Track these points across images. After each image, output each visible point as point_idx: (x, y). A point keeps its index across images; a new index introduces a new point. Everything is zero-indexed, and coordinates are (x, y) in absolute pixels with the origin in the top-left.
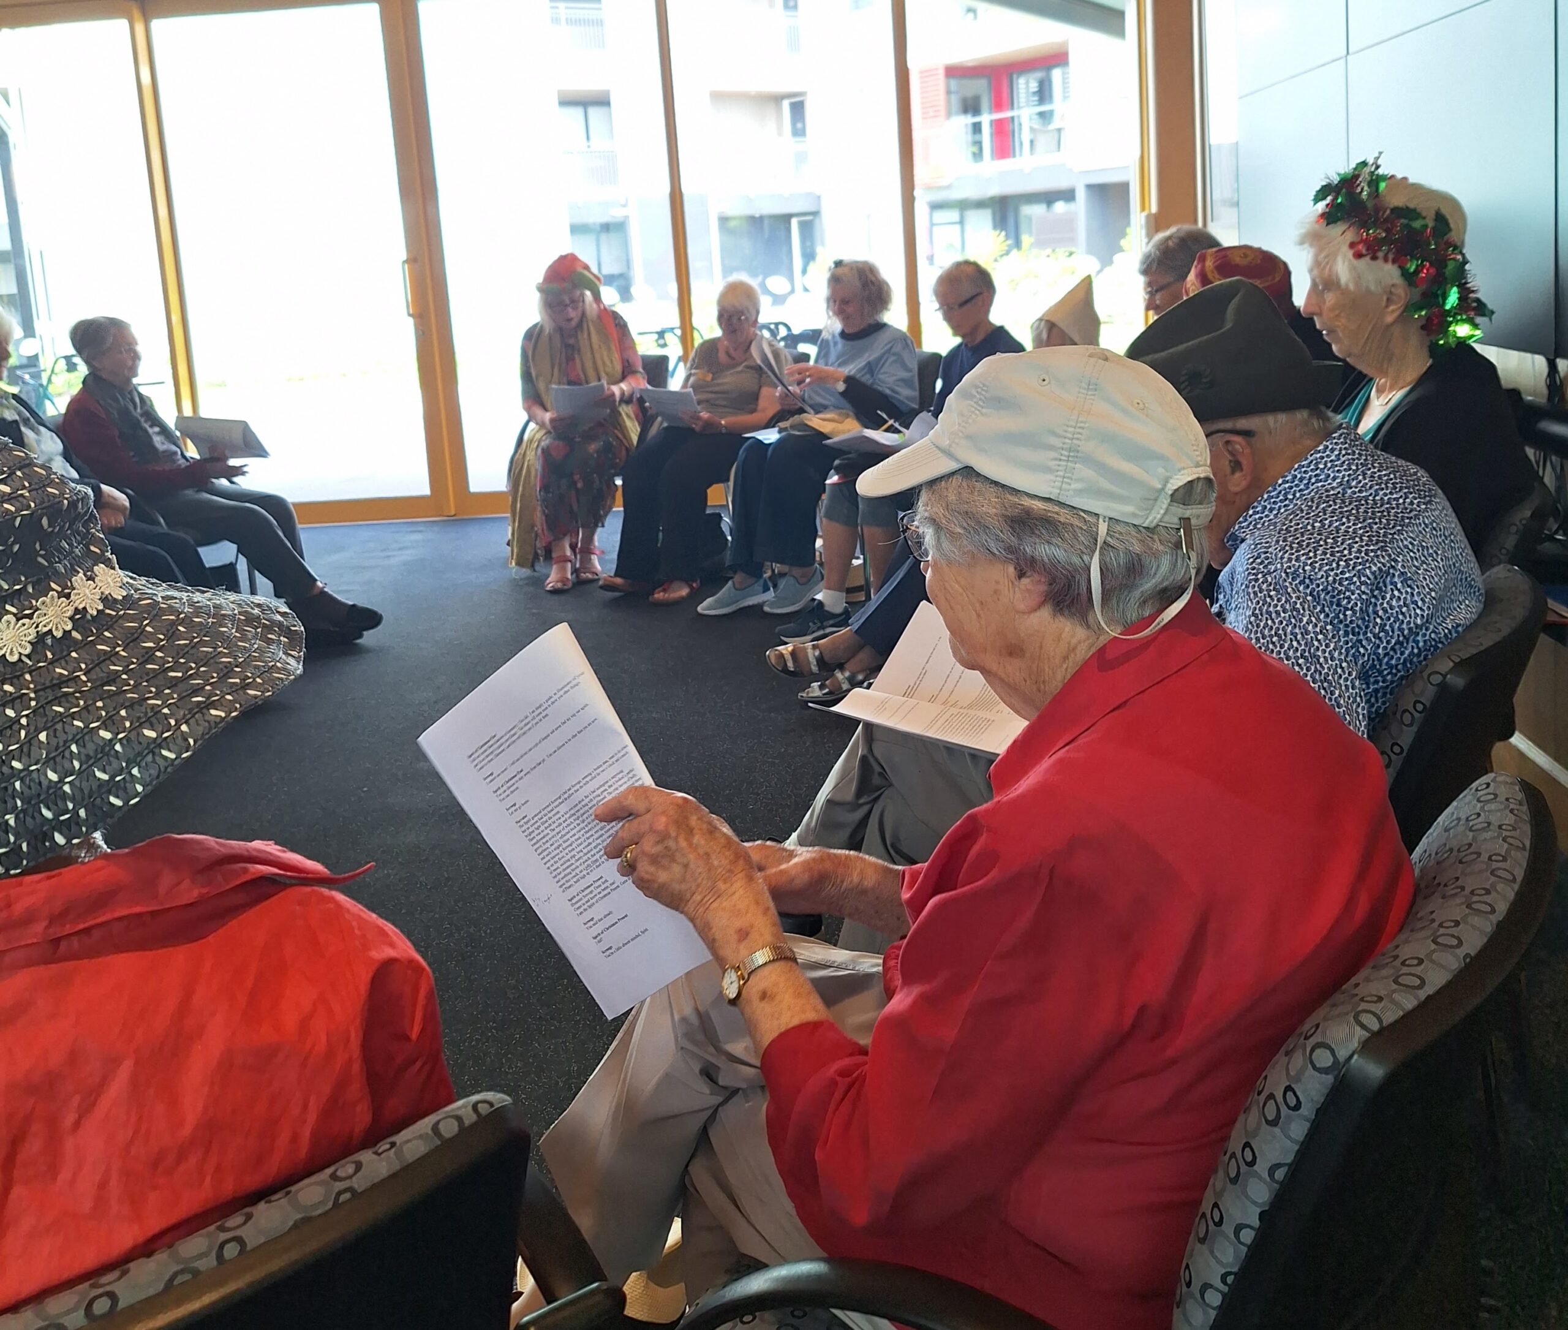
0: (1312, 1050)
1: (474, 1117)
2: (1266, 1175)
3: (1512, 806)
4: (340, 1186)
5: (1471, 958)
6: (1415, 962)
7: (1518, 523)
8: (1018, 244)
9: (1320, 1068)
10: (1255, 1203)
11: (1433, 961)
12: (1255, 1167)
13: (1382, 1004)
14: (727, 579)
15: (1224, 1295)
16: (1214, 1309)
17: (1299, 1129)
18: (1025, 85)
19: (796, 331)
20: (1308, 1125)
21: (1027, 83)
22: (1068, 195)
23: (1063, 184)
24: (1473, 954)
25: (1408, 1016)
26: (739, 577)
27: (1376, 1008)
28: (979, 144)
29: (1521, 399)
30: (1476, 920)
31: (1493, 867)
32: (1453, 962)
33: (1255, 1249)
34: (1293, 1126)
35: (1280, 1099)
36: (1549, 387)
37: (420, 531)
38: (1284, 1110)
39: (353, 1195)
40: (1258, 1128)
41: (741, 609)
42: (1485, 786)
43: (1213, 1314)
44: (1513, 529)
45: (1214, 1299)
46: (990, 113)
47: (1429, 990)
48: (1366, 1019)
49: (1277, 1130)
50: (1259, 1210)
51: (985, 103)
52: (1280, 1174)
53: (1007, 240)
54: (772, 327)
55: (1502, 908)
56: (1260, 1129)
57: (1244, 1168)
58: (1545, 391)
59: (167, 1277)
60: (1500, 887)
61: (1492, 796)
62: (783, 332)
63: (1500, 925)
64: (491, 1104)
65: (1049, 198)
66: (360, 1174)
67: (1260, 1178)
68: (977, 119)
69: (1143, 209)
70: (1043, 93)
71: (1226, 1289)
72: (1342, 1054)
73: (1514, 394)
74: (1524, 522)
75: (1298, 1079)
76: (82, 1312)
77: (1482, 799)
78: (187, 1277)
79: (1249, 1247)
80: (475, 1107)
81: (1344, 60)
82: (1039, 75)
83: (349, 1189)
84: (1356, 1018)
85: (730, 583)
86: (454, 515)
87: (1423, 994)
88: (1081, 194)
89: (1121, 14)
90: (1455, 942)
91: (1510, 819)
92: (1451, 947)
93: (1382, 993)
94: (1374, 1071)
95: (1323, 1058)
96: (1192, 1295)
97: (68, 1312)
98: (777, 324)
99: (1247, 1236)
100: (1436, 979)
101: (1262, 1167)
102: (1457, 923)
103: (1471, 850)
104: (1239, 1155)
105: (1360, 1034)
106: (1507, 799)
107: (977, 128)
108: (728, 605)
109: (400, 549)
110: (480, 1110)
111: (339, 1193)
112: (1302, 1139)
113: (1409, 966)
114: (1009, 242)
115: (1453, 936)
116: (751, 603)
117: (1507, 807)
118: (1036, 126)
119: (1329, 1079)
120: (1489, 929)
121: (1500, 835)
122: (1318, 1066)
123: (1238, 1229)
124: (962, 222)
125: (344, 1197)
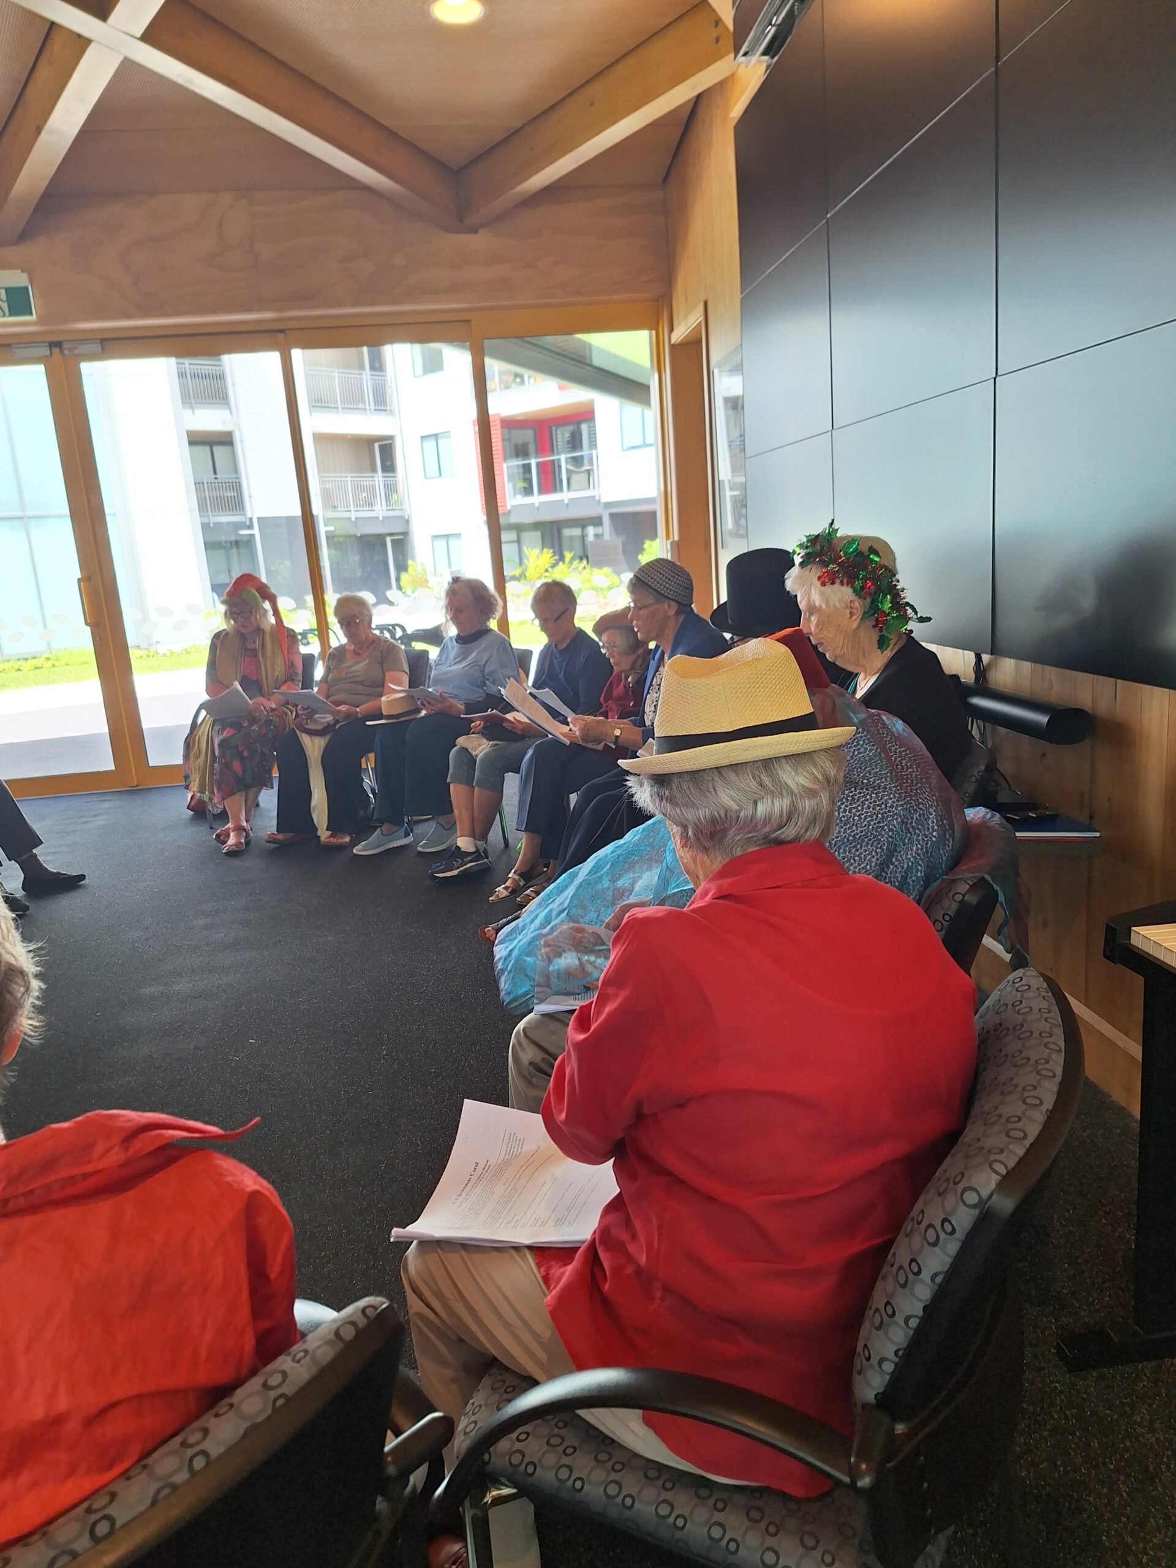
0: (962, 1194)
1: (365, 1320)
2: (929, 1281)
3: (1043, 994)
4: (273, 1394)
5: (1050, 1112)
6: (1016, 1119)
7: (976, 775)
8: (562, 558)
9: (969, 1205)
10: (921, 1301)
11: (1029, 1118)
12: (921, 1276)
13: (1004, 1154)
14: (376, 828)
15: (896, 1364)
16: (888, 1374)
17: (953, 1247)
18: (562, 435)
19: (409, 632)
20: (960, 1244)
21: (563, 433)
22: (597, 521)
23: (592, 512)
24: (1050, 1109)
25: (1021, 1161)
26: (386, 827)
27: (1002, 1157)
28: (529, 481)
29: (960, 681)
30: (1046, 1084)
31: (1045, 1042)
32: (1039, 1116)
33: (918, 1331)
34: (949, 1246)
35: (938, 1227)
36: (975, 673)
37: (110, 800)
38: (942, 1235)
39: (286, 1400)
40: (922, 1247)
41: (387, 850)
42: (1019, 980)
43: (888, 1377)
44: (973, 779)
45: (889, 1367)
46: (536, 458)
47: (1031, 1139)
48: (998, 1167)
49: (937, 1249)
50: (923, 1305)
51: (532, 448)
52: (939, 1279)
53: (553, 556)
54: (391, 628)
55: (1059, 1071)
56: (923, 1248)
57: (911, 1277)
58: (973, 676)
59: (152, 1494)
60: (1054, 1056)
61: (1027, 987)
62: (399, 633)
63: (1060, 1083)
64: (376, 1308)
65: (582, 523)
66: (287, 1381)
67: (924, 1283)
68: (526, 462)
69: (668, 537)
70: (575, 442)
71: (897, 1360)
72: (985, 1193)
73: (955, 678)
74: (980, 773)
75: (953, 1212)
76: (87, 1536)
77: (1019, 989)
78: (166, 1491)
79: (915, 1330)
80: (364, 1310)
81: (830, 433)
82: (571, 428)
83: (282, 1396)
84: (990, 1166)
85: (378, 830)
86: (137, 786)
87: (1027, 1143)
88: (606, 520)
89: (647, 388)
90: (1038, 1102)
91: (1045, 1005)
92: (1036, 1105)
93: (1001, 1145)
94: (1006, 1205)
95: (971, 1198)
96: (872, 1366)
97: (76, 1539)
98: (394, 626)
99: (914, 1323)
100: (1033, 1131)
101: (926, 1276)
102: (1035, 1088)
103: (1023, 1029)
104: (906, 1266)
105: (995, 1179)
106: (1038, 989)
107: (527, 468)
108: (378, 847)
109: (95, 816)
110: (368, 1314)
111: (276, 1399)
112: (955, 1254)
113: (1012, 1123)
114: (557, 557)
115: (1035, 1097)
116: (395, 846)
117: (1039, 995)
118: (571, 468)
119: (976, 1212)
120: (1055, 1089)
121: (1041, 1017)
122: (968, 1203)
123: (907, 1319)
124: (518, 541)
125: (280, 1402)
